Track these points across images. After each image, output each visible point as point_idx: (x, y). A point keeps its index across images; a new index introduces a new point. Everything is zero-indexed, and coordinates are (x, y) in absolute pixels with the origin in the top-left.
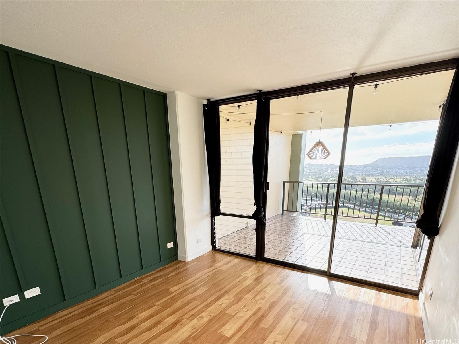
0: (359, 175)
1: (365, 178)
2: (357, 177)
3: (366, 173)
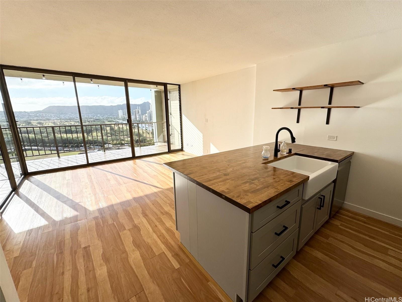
0: (34, 120)
1: (41, 122)
2: (31, 122)
3: (41, 118)
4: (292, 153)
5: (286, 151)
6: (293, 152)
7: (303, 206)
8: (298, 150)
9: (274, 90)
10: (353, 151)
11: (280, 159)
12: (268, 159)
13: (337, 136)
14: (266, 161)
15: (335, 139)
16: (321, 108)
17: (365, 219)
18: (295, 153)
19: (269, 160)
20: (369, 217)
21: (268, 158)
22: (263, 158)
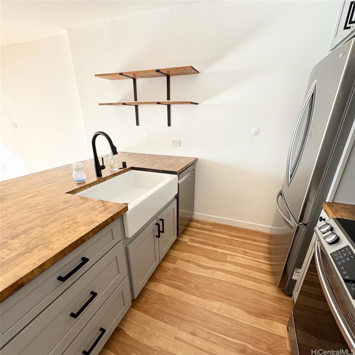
4: (127, 168)
5: (116, 165)
6: (128, 166)
7: (129, 246)
8: (136, 163)
9: (96, 75)
10: (197, 157)
11: (106, 179)
12: (85, 182)
13: (180, 141)
14: (83, 185)
15: (179, 145)
16: (157, 104)
17: (211, 227)
18: (132, 167)
19: (87, 183)
20: (214, 224)
21: (85, 180)
22: (76, 182)
